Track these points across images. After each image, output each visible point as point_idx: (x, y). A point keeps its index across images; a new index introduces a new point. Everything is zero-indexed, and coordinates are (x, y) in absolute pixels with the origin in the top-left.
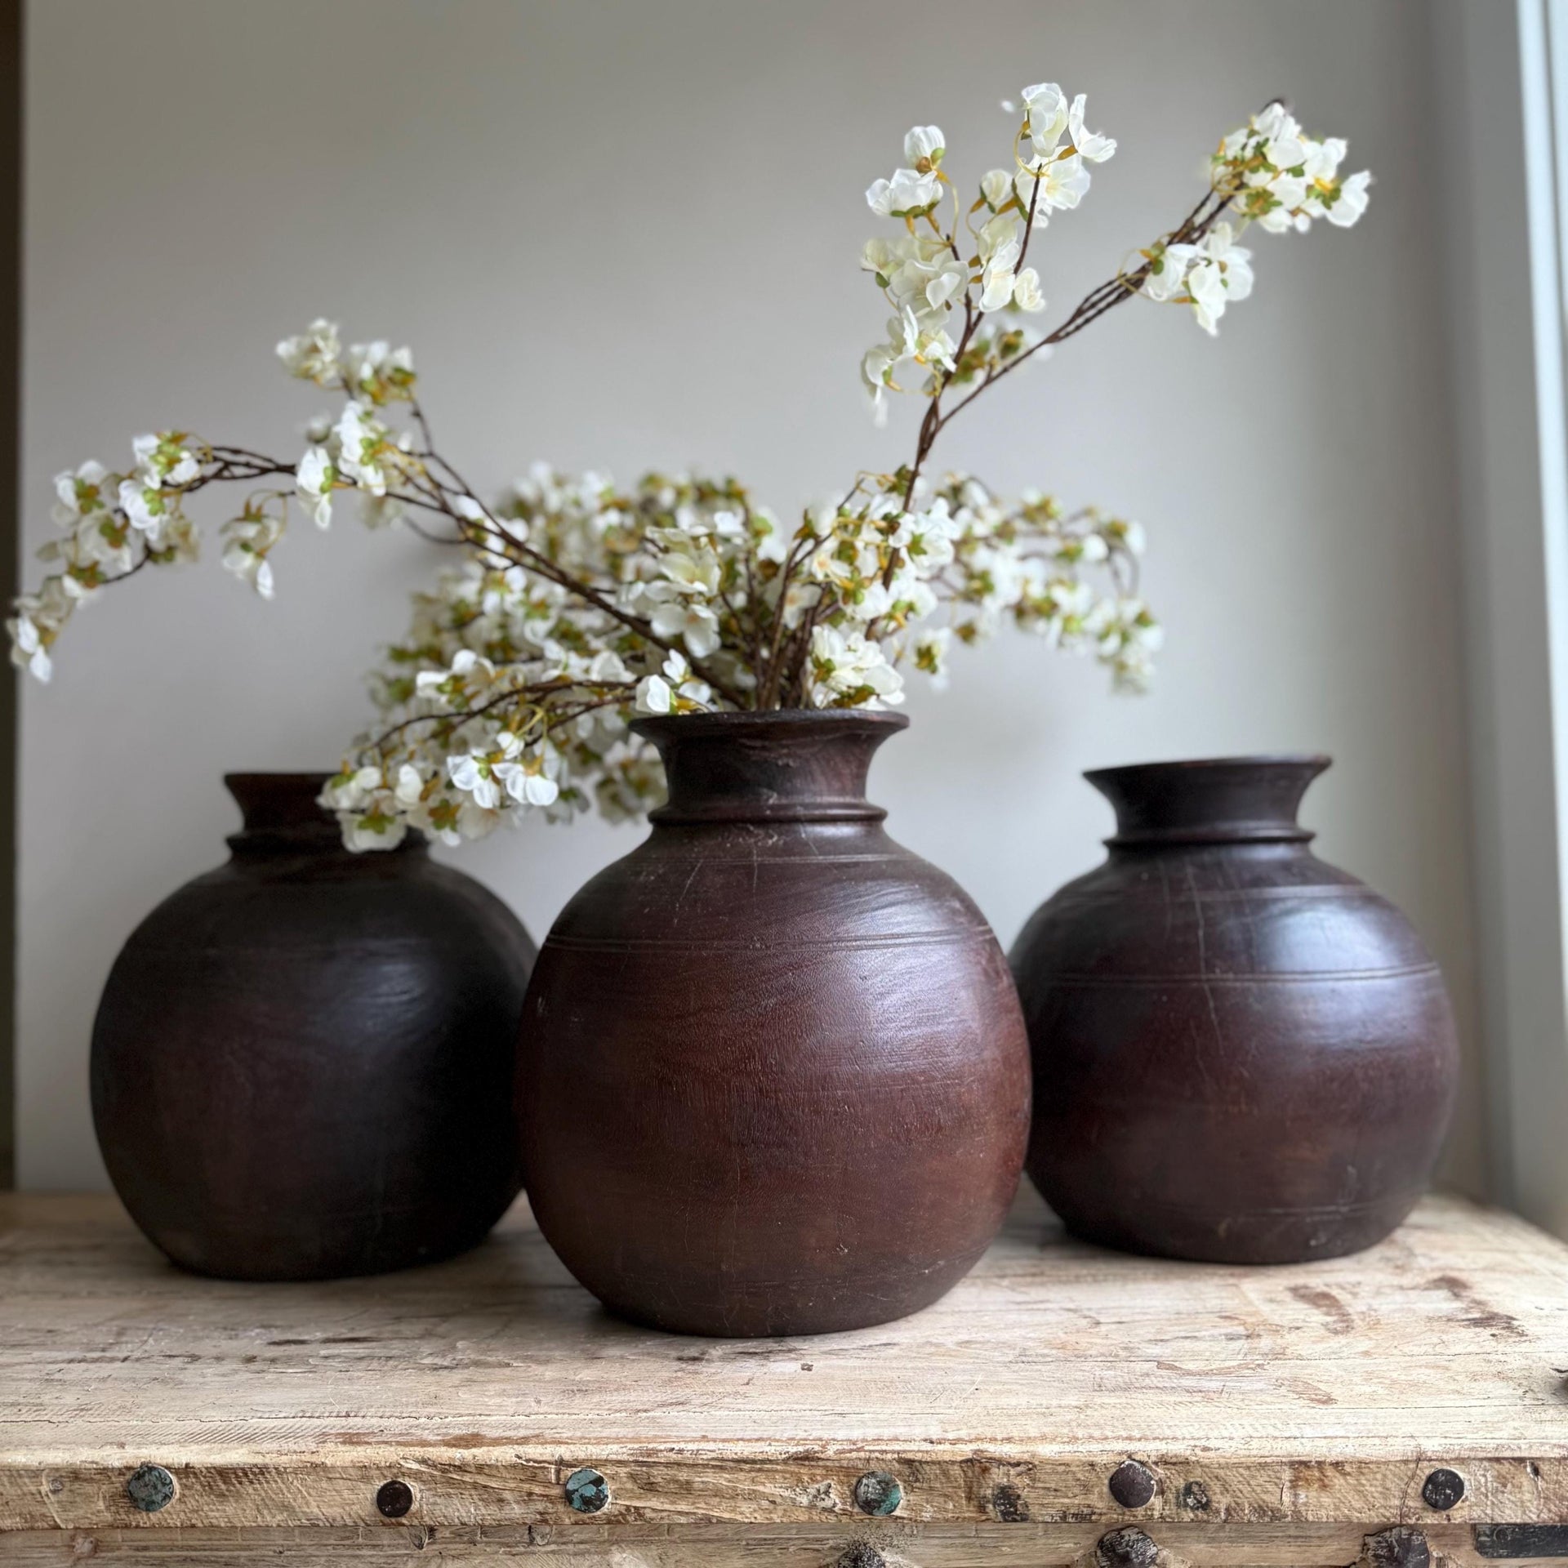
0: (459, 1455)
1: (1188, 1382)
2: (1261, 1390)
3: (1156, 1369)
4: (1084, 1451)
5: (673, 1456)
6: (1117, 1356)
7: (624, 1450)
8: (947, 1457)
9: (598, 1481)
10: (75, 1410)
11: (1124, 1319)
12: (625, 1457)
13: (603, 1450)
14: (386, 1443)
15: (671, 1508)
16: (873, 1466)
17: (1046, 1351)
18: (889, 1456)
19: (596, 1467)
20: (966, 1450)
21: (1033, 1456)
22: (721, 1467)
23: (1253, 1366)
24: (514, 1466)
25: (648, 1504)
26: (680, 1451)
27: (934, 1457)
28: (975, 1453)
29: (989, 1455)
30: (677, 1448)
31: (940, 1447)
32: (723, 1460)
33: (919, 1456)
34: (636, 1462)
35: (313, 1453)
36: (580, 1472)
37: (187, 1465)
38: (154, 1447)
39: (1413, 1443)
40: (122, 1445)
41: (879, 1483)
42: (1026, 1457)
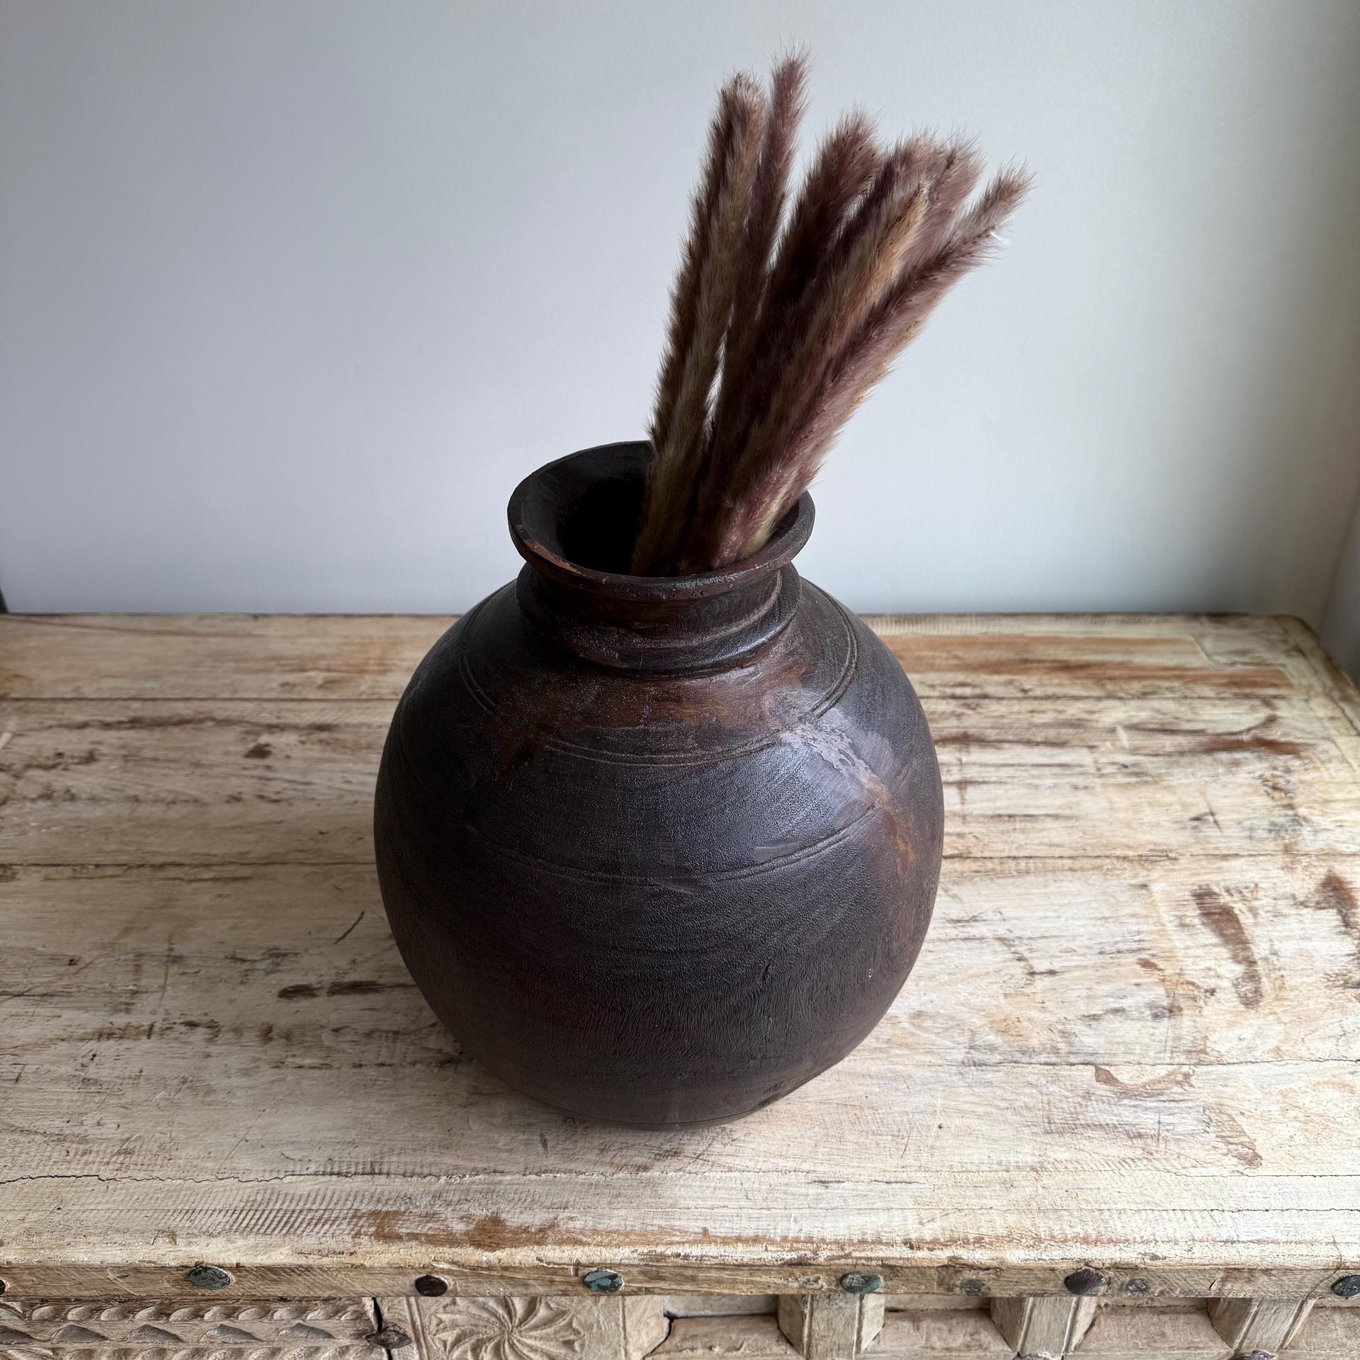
0: (485, 1259)
1: (1126, 1114)
2: (1192, 1135)
3: (1095, 1082)
4: (1047, 1258)
5: (680, 1261)
6: (1056, 1051)
7: (635, 1255)
8: (925, 1264)
9: (613, 1277)
10: (119, 1153)
11: (1056, 966)
12: (636, 1262)
13: (616, 1255)
14: (415, 1237)
15: (679, 1288)
16: (858, 1268)
17: (992, 1038)
18: (874, 1263)
19: (610, 1268)
20: (943, 1255)
21: (1002, 1263)
22: (724, 1269)
23: (1180, 1078)
24: (536, 1267)
25: (657, 1285)
26: (686, 1257)
27: (914, 1264)
28: (950, 1260)
29: (963, 1262)
30: (683, 1254)
31: (920, 1254)
32: (725, 1264)
33: (901, 1263)
34: (647, 1265)
35: (351, 1254)
36: (597, 1271)
37: (238, 1265)
38: (203, 1240)
39: (1336, 1253)
40: (173, 1236)
41: (863, 1277)
42: (995, 1263)
